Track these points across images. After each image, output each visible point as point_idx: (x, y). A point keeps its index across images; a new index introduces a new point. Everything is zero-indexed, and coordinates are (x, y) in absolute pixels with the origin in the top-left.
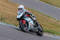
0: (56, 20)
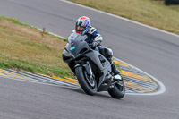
0: (36, 30)
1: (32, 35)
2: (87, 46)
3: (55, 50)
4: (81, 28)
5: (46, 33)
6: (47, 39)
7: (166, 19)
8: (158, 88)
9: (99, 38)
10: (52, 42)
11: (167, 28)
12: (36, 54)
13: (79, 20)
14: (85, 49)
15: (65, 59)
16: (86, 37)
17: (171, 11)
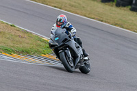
2: (67, 37)
3: (4, 33)
7: (89, 9)
9: (74, 30)
10: (2, 27)
11: (90, 16)
13: (59, 17)
15: (51, 46)
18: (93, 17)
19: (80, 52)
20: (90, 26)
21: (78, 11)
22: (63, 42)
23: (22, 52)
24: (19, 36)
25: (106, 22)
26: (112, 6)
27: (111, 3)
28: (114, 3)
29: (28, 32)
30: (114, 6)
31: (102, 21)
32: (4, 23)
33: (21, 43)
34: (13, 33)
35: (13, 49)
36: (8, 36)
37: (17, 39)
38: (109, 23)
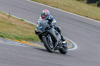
1: (3, 17)
2: (49, 26)
4: (44, 16)
5: (10, 16)
6: (11, 19)
7: (78, 8)
8: (73, 46)
9: (54, 21)
10: (14, 21)
11: (78, 13)
12: (5, 28)
14: (48, 28)
16: (47, 21)
17: (80, 3)
18: (81, 14)
19: (58, 38)
20: (78, 21)
21: (70, 10)
22: (45, 30)
23: (29, 39)
24: (27, 28)
25: (90, 18)
26: (95, 6)
27: (94, 4)
28: (96, 4)
29: (33, 25)
30: (96, 6)
31: (87, 17)
32: (15, 18)
33: (28, 32)
34: (22, 26)
35: (22, 37)
36: (18, 28)
37: (25, 30)
38: (92, 18)
